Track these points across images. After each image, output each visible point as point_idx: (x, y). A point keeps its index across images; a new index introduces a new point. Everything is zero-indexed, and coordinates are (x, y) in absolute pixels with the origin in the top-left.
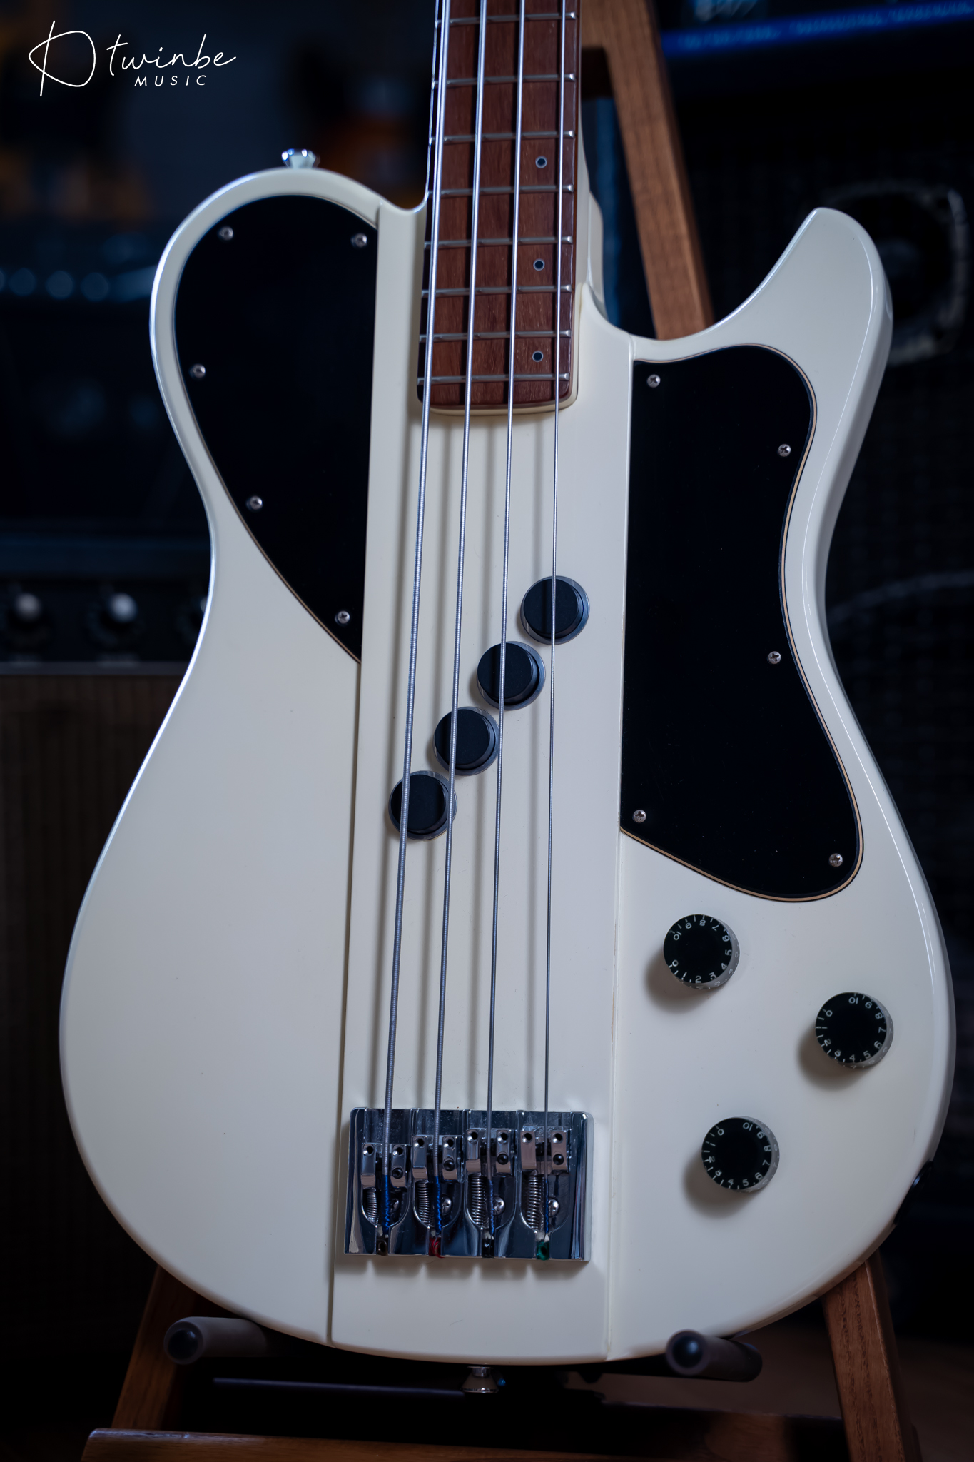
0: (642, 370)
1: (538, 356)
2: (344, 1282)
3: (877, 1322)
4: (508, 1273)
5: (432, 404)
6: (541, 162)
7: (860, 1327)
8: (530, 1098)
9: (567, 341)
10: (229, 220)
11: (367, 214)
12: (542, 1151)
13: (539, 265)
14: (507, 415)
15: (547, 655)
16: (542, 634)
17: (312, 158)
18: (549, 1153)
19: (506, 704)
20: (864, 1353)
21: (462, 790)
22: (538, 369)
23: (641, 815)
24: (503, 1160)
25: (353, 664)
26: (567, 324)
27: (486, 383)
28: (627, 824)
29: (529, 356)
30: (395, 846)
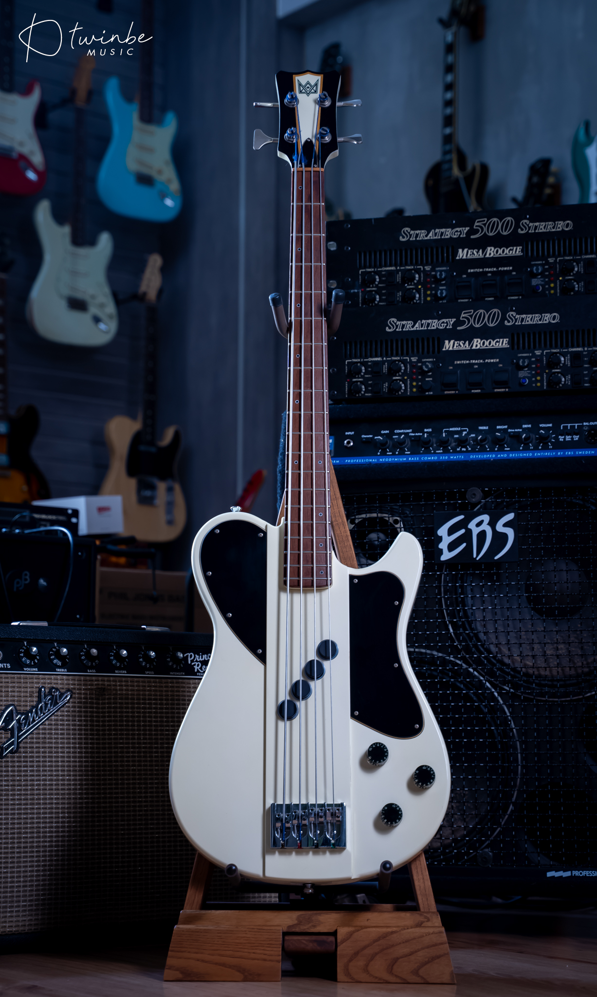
0: (352, 577)
1: (322, 572)
2: (268, 858)
3: (427, 869)
4: (321, 853)
5: (290, 586)
6: (321, 514)
7: (422, 871)
8: (326, 798)
9: (330, 567)
10: (218, 527)
11: (263, 527)
12: (333, 815)
13: (321, 545)
14: (314, 590)
15: (326, 664)
16: (326, 658)
17: (240, 508)
18: (335, 815)
19: (317, 678)
20: (423, 879)
21: (301, 705)
22: (321, 576)
23: (357, 713)
24: (321, 817)
25: (262, 666)
26: (331, 563)
27: (306, 580)
28: (353, 716)
29: (319, 572)
30: (281, 724)
